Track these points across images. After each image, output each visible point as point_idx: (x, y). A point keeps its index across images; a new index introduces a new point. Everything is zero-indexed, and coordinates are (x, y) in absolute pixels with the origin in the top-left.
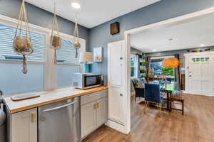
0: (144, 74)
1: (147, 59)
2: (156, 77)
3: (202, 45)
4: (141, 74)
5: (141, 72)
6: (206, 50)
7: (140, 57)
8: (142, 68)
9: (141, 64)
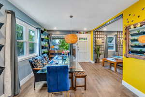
0: (46, 50)
1: (49, 36)
2: (56, 52)
3: (85, 29)
4: (43, 51)
5: (43, 47)
6: (86, 33)
7: (42, 32)
8: (43, 43)
9: (42, 40)
